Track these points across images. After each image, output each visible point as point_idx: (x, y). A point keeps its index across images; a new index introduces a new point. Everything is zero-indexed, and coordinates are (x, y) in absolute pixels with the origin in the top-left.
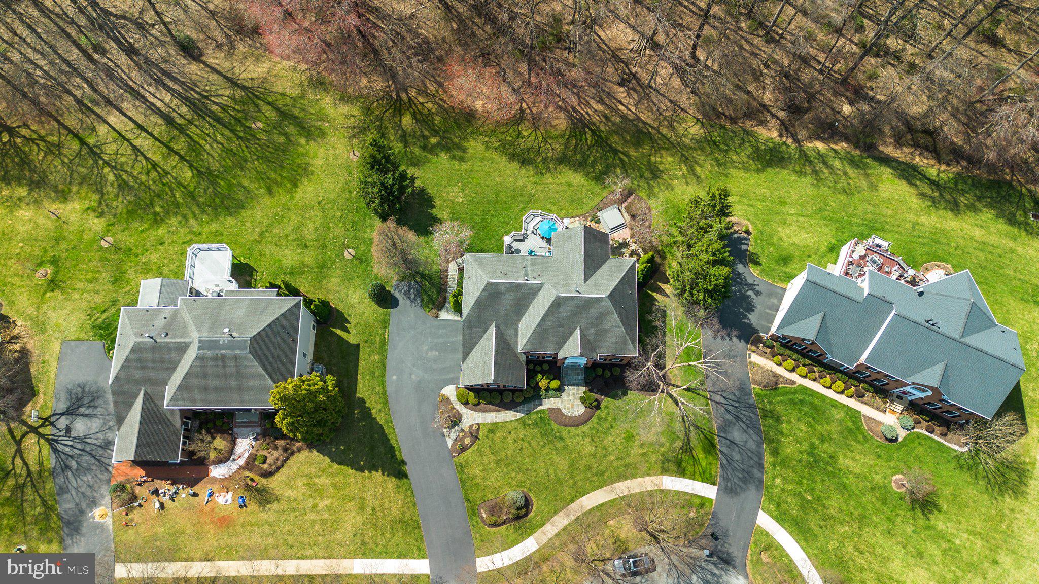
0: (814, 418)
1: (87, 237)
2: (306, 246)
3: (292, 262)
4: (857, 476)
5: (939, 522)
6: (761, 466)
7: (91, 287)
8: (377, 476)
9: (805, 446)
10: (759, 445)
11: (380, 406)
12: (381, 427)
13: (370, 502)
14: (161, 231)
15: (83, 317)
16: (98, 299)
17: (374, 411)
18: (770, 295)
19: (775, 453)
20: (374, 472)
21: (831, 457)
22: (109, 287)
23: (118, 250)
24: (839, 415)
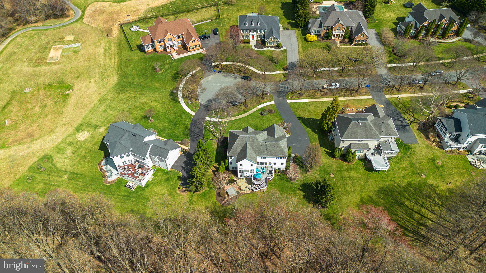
0: (172, 134)
1: (432, 177)
2: (349, 178)
3: (352, 172)
4: (163, 122)
5: (143, 114)
6: (191, 124)
7: (420, 161)
8: (306, 117)
9: (177, 128)
10: (191, 128)
11: (309, 132)
12: (307, 127)
13: (307, 112)
14: (406, 181)
15: (417, 151)
16: (415, 157)
17: (311, 131)
18: (177, 166)
19: (187, 126)
20: (307, 118)
21: (170, 125)
22: (414, 162)
23: (418, 174)
24: (164, 135)
